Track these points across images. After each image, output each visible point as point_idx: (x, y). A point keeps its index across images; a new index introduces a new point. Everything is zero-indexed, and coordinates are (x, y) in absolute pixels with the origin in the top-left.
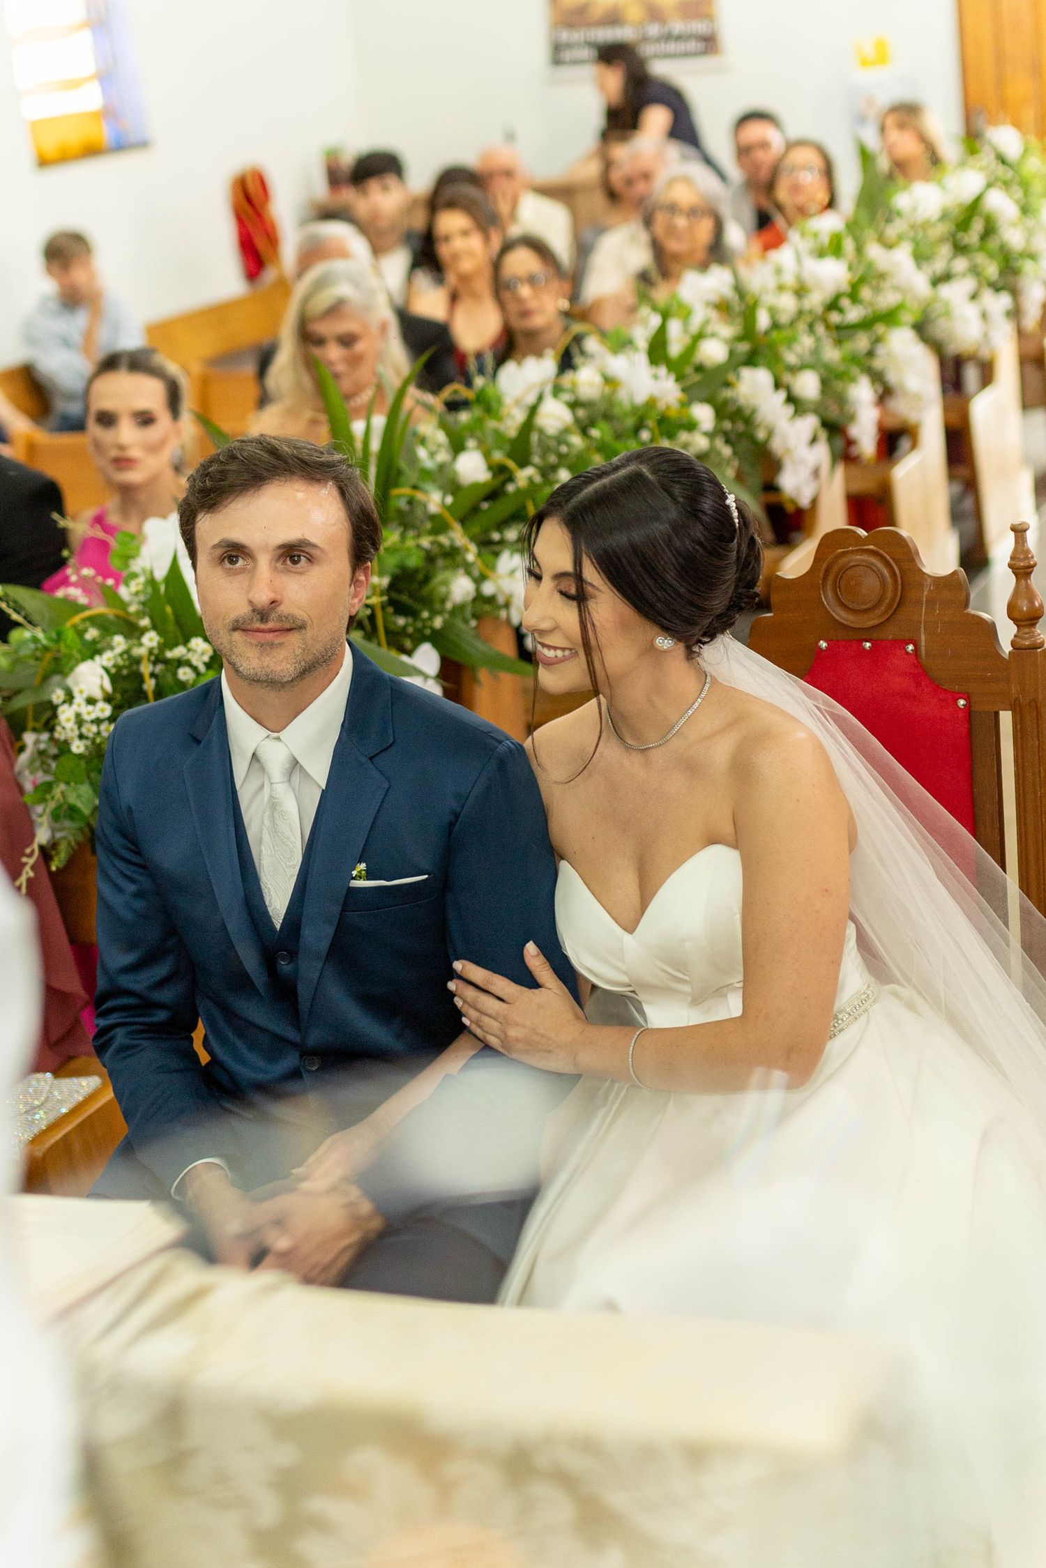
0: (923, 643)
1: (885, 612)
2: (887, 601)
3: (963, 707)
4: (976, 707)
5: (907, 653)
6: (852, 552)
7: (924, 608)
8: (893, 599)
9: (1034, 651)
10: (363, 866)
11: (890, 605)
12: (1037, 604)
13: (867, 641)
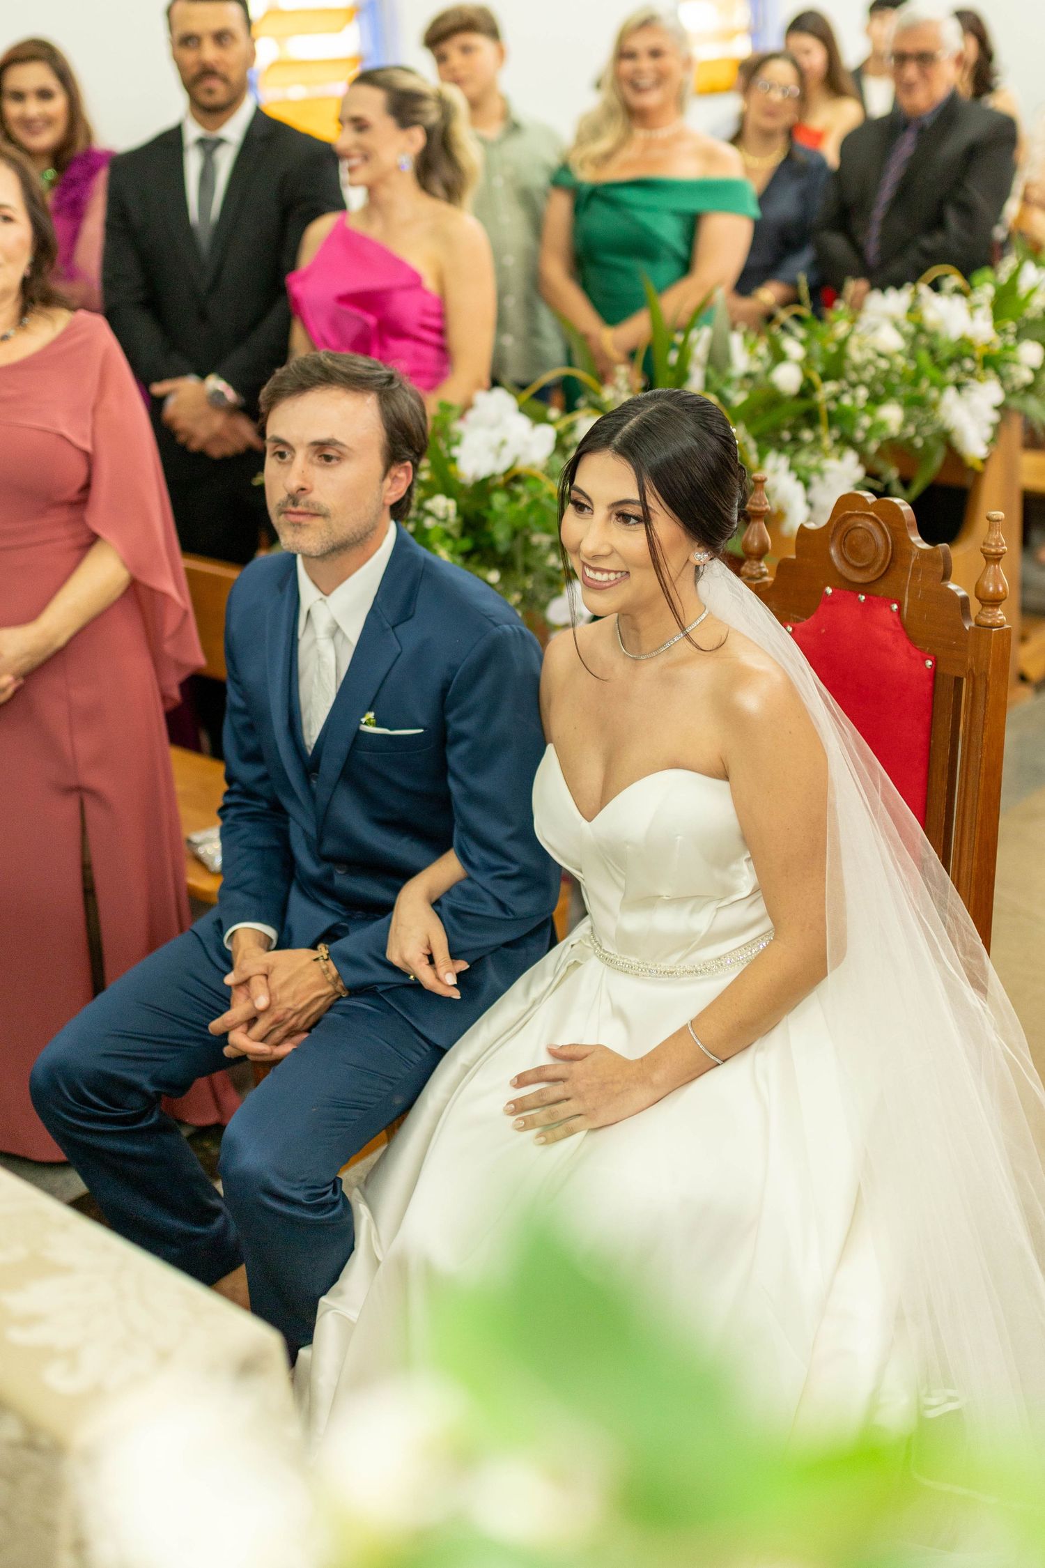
0: (906, 605)
1: (877, 572)
2: (880, 563)
3: (930, 667)
4: (941, 669)
5: (892, 611)
6: (857, 515)
7: (910, 574)
8: (884, 562)
9: (990, 629)
10: (371, 715)
11: (882, 566)
12: (1001, 589)
13: (862, 594)
